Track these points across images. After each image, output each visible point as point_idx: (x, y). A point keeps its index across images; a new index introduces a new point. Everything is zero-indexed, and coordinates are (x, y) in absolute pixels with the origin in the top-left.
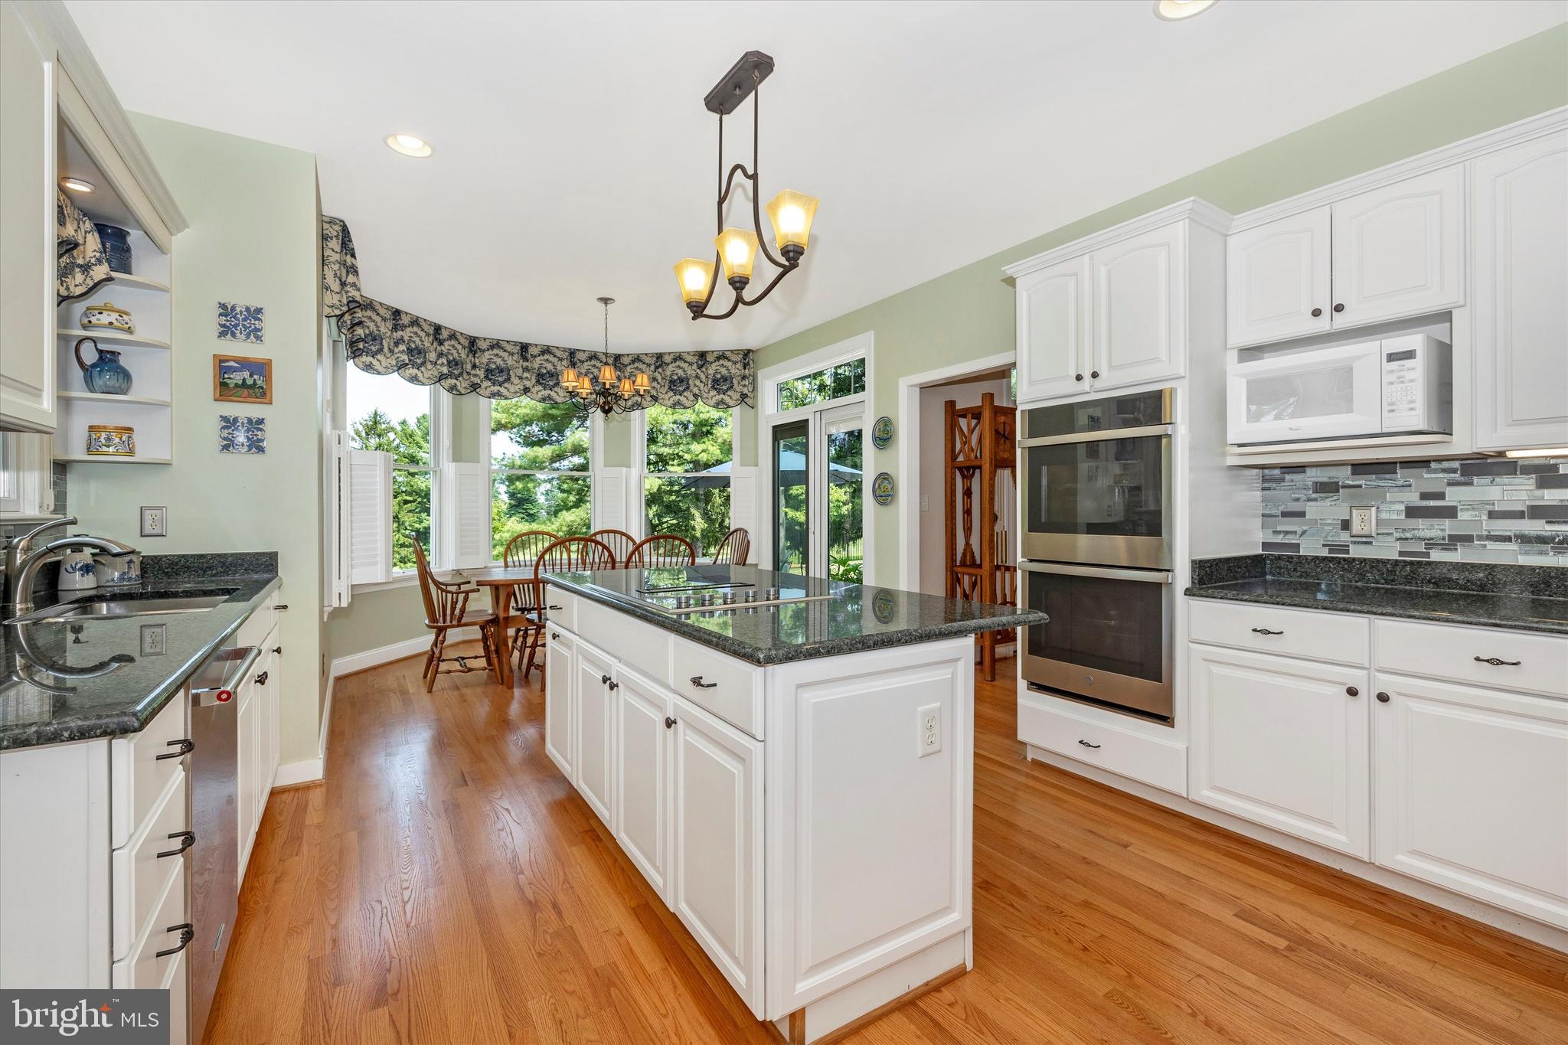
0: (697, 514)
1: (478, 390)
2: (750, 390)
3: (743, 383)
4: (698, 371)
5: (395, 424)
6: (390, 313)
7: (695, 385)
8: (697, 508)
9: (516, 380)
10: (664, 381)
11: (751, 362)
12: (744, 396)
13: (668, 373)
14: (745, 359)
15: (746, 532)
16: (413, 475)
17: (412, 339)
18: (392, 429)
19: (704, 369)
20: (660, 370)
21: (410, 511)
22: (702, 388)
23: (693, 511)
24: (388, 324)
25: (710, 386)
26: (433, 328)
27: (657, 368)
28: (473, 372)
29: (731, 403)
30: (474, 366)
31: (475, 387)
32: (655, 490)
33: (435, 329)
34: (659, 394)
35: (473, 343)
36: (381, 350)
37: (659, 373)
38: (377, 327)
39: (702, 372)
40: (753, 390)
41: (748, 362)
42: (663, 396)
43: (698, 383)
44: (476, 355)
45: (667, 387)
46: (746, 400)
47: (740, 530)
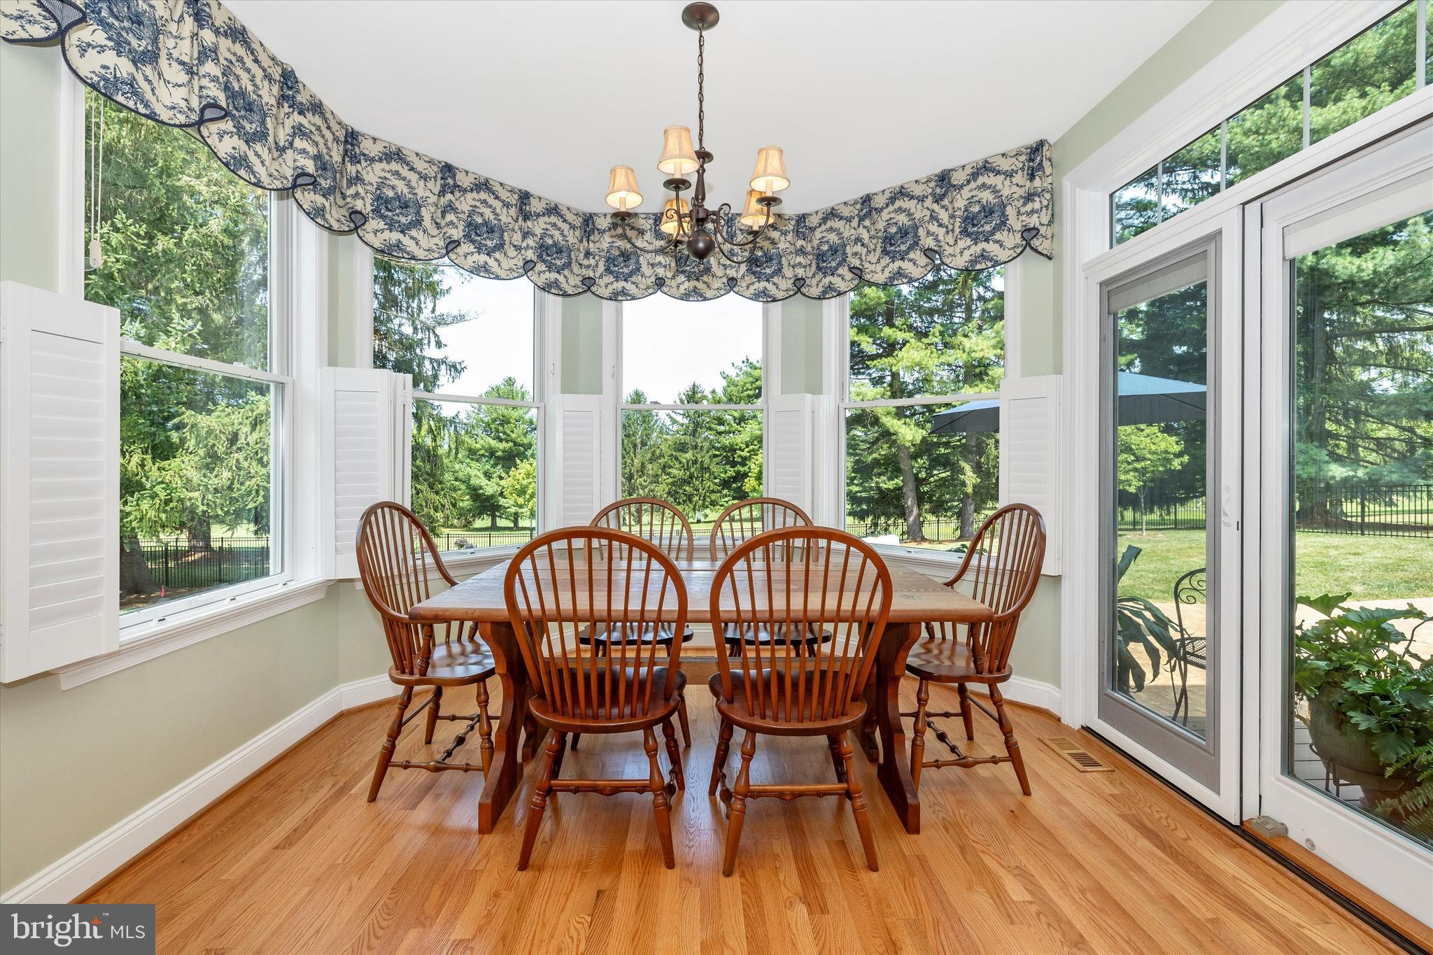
0: (967, 468)
1: (593, 289)
2: (1045, 220)
3: (1029, 207)
4: (936, 207)
5: (707, 393)
6: (435, 168)
7: (928, 232)
8: (966, 460)
9: (646, 269)
10: (874, 241)
11: (1046, 164)
12: (1030, 233)
13: (881, 225)
14: (1032, 160)
15: (1036, 514)
16: (720, 433)
17: (477, 210)
18: (705, 397)
19: (946, 202)
20: (867, 223)
21: (717, 464)
22: (941, 238)
23: (963, 464)
24: (431, 184)
25: (957, 230)
26: (516, 196)
27: (861, 219)
28: (586, 262)
29: (1003, 255)
30: (588, 254)
31: (588, 284)
32: (918, 442)
33: (521, 198)
34: (867, 265)
35: (588, 221)
36: (418, 223)
37: (865, 227)
38: (411, 187)
39: (943, 207)
40: (1051, 222)
41: (1040, 164)
42: (872, 267)
43: (933, 228)
44: (592, 238)
45: (879, 250)
46: (1035, 243)
47: (1022, 507)
